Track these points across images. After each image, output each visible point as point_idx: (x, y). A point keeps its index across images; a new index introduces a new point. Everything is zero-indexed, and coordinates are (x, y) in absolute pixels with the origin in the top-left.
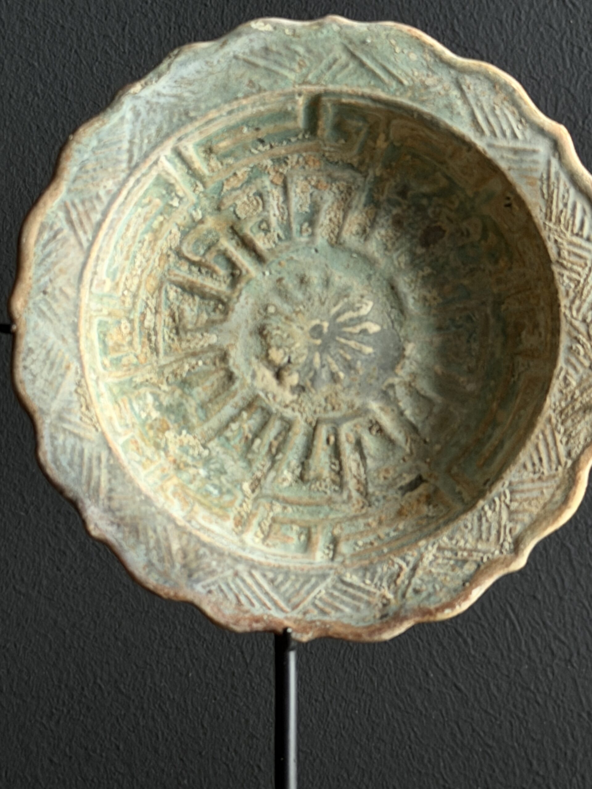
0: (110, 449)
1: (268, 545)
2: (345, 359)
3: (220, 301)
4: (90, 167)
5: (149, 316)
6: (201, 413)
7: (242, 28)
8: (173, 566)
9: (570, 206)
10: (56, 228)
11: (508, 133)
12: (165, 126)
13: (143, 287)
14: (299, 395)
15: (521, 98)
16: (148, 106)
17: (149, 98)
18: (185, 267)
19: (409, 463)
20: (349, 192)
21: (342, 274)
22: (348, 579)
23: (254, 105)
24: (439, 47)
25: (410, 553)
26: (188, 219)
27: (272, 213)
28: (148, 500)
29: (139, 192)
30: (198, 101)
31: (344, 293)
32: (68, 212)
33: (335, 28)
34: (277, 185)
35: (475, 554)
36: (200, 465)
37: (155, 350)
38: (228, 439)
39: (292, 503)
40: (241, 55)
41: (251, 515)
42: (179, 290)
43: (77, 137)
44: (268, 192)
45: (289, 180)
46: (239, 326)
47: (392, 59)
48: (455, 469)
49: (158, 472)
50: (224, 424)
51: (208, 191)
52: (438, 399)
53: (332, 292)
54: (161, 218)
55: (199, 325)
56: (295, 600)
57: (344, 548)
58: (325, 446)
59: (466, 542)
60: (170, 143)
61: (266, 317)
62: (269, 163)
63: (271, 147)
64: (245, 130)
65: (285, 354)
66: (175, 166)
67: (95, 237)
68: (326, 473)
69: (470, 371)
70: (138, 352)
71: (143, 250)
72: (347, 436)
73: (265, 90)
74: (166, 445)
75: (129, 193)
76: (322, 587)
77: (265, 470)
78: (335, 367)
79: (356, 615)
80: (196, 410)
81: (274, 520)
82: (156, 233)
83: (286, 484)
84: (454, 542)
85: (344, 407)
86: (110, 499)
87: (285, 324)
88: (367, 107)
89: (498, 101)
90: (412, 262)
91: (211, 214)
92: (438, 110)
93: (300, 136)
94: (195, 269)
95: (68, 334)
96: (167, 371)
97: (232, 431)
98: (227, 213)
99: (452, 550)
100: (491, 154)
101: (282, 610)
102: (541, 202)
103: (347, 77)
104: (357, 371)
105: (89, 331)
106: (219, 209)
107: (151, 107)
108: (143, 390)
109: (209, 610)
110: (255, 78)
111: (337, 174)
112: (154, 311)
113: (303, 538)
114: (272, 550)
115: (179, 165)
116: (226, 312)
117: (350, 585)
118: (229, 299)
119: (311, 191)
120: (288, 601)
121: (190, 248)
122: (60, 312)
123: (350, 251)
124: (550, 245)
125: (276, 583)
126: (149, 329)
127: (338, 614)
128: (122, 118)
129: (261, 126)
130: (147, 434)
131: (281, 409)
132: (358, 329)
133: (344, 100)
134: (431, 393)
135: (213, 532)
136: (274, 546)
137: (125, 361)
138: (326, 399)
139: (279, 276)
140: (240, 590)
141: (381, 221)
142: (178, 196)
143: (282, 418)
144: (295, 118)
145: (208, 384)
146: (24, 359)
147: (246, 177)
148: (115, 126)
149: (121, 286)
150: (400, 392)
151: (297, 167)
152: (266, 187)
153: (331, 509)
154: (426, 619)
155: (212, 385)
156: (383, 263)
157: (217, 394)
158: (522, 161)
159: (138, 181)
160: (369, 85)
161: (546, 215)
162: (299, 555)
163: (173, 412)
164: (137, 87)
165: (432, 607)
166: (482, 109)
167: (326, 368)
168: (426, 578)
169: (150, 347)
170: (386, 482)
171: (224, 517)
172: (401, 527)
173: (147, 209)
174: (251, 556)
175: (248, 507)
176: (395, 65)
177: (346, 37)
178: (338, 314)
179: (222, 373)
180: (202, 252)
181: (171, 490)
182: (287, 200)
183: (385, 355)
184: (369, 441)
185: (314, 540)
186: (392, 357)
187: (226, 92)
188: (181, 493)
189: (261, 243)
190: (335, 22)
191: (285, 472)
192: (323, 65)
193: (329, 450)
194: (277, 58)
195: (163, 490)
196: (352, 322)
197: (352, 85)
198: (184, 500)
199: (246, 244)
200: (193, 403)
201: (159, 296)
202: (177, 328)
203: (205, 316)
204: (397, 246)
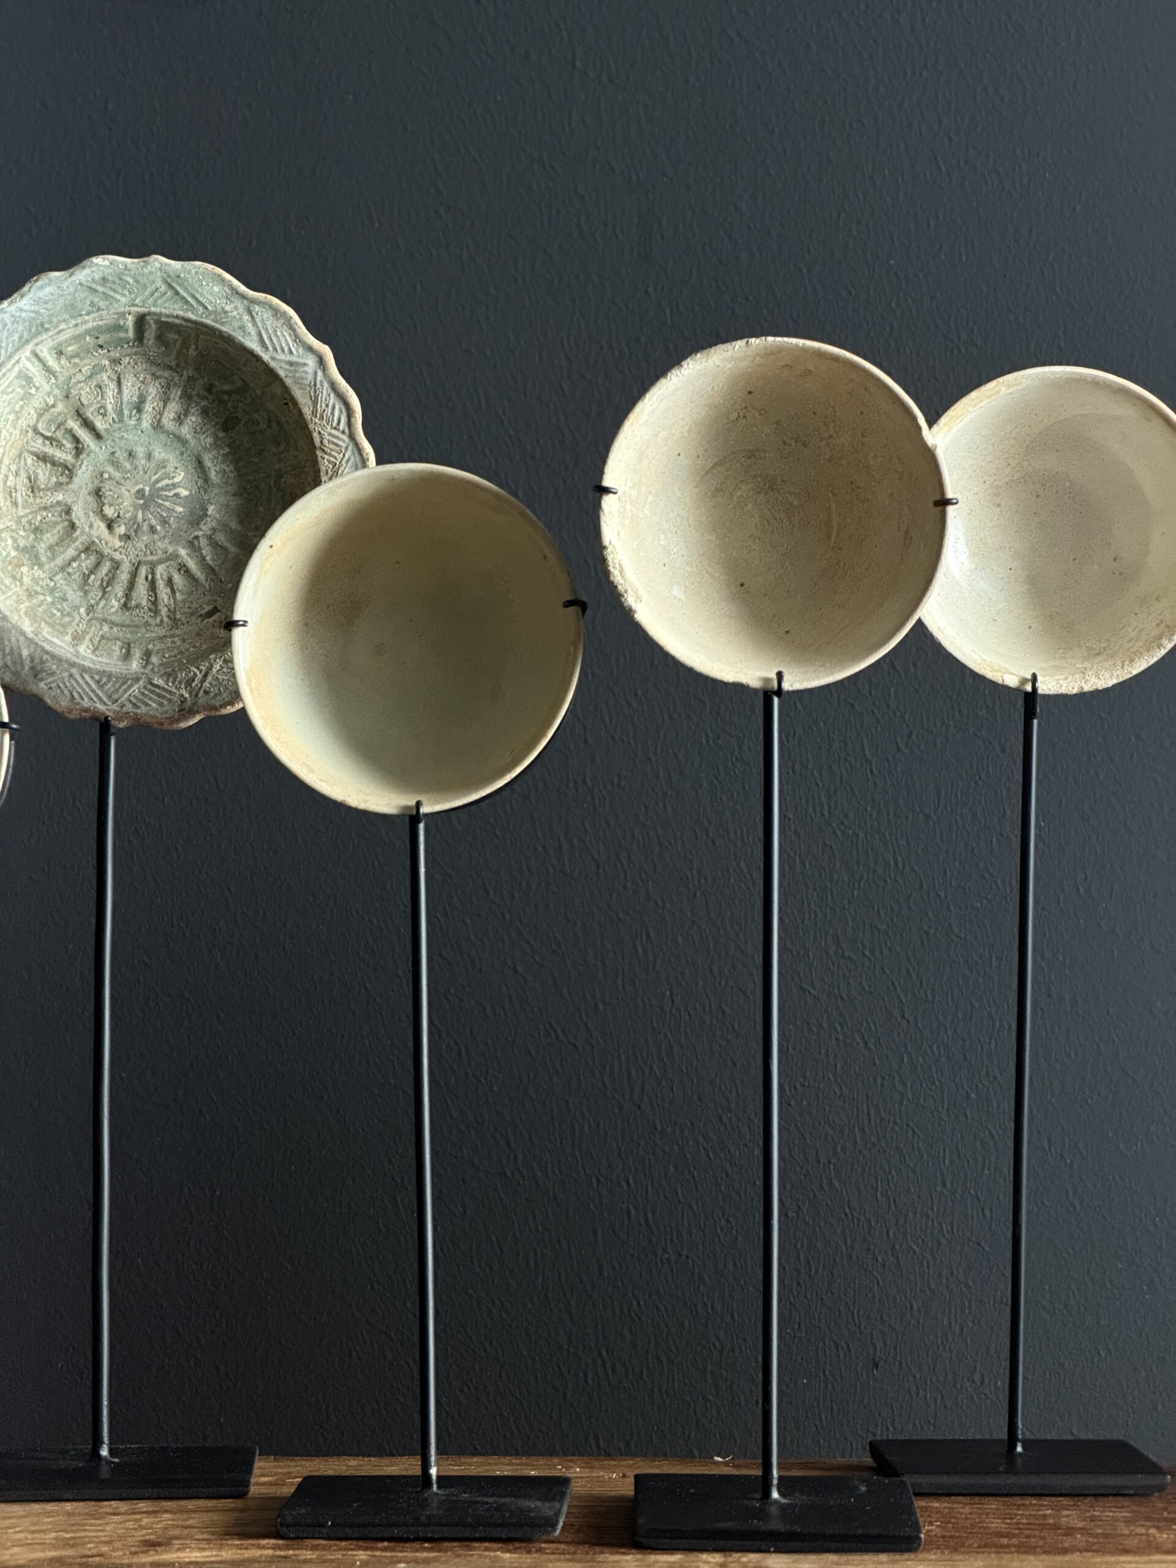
1: (96, 655)
2: (162, 516)
3: (67, 467)
5: (11, 478)
6: (49, 554)
7: (86, 263)
8: (23, 668)
9: (330, 406)
11: (286, 349)
12: (25, 334)
13: (6, 455)
14: (125, 542)
15: (296, 323)
16: (13, 319)
17: (14, 313)
18: (40, 440)
19: (208, 598)
20: (168, 386)
21: (161, 450)
22: (155, 682)
23: (94, 320)
24: (235, 282)
25: (203, 663)
26: (43, 404)
27: (108, 401)
29: (4, 383)
30: (51, 316)
33: (157, 265)
34: (113, 380)
36: (47, 593)
37: (15, 504)
38: (69, 574)
39: (117, 625)
40: (85, 283)
41: (85, 632)
42: (35, 458)
44: (106, 385)
45: (122, 376)
46: (80, 488)
47: (200, 290)
49: (14, 597)
50: (67, 562)
51: (59, 382)
52: (233, 549)
53: (153, 464)
54: (21, 403)
55: (49, 486)
56: (115, 696)
57: (154, 659)
58: (144, 582)
60: (29, 347)
61: (101, 482)
62: (107, 362)
63: (108, 351)
64: (88, 338)
65: (115, 510)
66: (33, 364)
68: (144, 603)
70: (2, 505)
71: (8, 427)
72: (161, 574)
73: (103, 310)
74: (22, 577)
76: (135, 687)
77: (98, 598)
78: (153, 522)
79: (161, 709)
80: (46, 552)
81: (102, 637)
82: (18, 414)
83: (113, 610)
85: (160, 552)
87: (116, 487)
88: (179, 324)
89: (279, 325)
90: (215, 442)
91: (61, 401)
92: (234, 330)
93: (131, 344)
94: (47, 442)
96: (24, 520)
97: (73, 568)
98: (74, 400)
100: (273, 364)
101: (104, 703)
102: (310, 403)
103: (166, 301)
104: (170, 526)
106: (67, 397)
107: (15, 321)
108: (4, 534)
109: (49, 701)
110: (96, 300)
111: (158, 374)
112: (15, 474)
113: (124, 651)
114: (100, 659)
115: (36, 363)
116: (71, 477)
117: (157, 686)
118: (74, 466)
119: (139, 385)
120: (110, 696)
121: (44, 427)
123: (168, 433)
124: (315, 435)
125: (101, 684)
126: (10, 487)
129: (100, 335)
130: (6, 566)
131: (112, 553)
132: (172, 493)
133: (163, 319)
135: (54, 644)
136: (101, 656)
138: (146, 546)
139: (112, 450)
140: (74, 688)
141: (193, 410)
142: (35, 386)
143: (112, 560)
144: (127, 331)
145: (55, 531)
147: (89, 373)
150: (203, 542)
151: (129, 367)
152: (104, 381)
153: (147, 630)
154: (213, 713)
155: (59, 532)
156: (193, 443)
157: (62, 540)
158: (295, 371)
159: (4, 375)
160: (181, 308)
161: (313, 412)
162: (118, 663)
163: (28, 552)
165: (218, 704)
166: (267, 330)
167: (147, 522)
168: (214, 683)
169: (12, 502)
170: (190, 611)
171: (64, 633)
172: (198, 644)
173: (11, 396)
174: (82, 662)
175: (83, 626)
176: (202, 295)
177: (165, 273)
178: (157, 481)
179: (66, 523)
180: (53, 429)
181: (23, 610)
182: (120, 391)
183: (192, 513)
184: (178, 579)
185: (132, 652)
186: (197, 516)
187: (73, 310)
188: (31, 614)
189: (100, 425)
190: (156, 260)
191: (113, 601)
192: (147, 293)
193: (147, 585)
194: (113, 286)
195: (18, 610)
196: (167, 488)
197: (168, 308)
198: (34, 619)
199: (88, 425)
200: (43, 546)
201: (20, 462)
202: (32, 488)
203: (54, 479)
204: (205, 429)
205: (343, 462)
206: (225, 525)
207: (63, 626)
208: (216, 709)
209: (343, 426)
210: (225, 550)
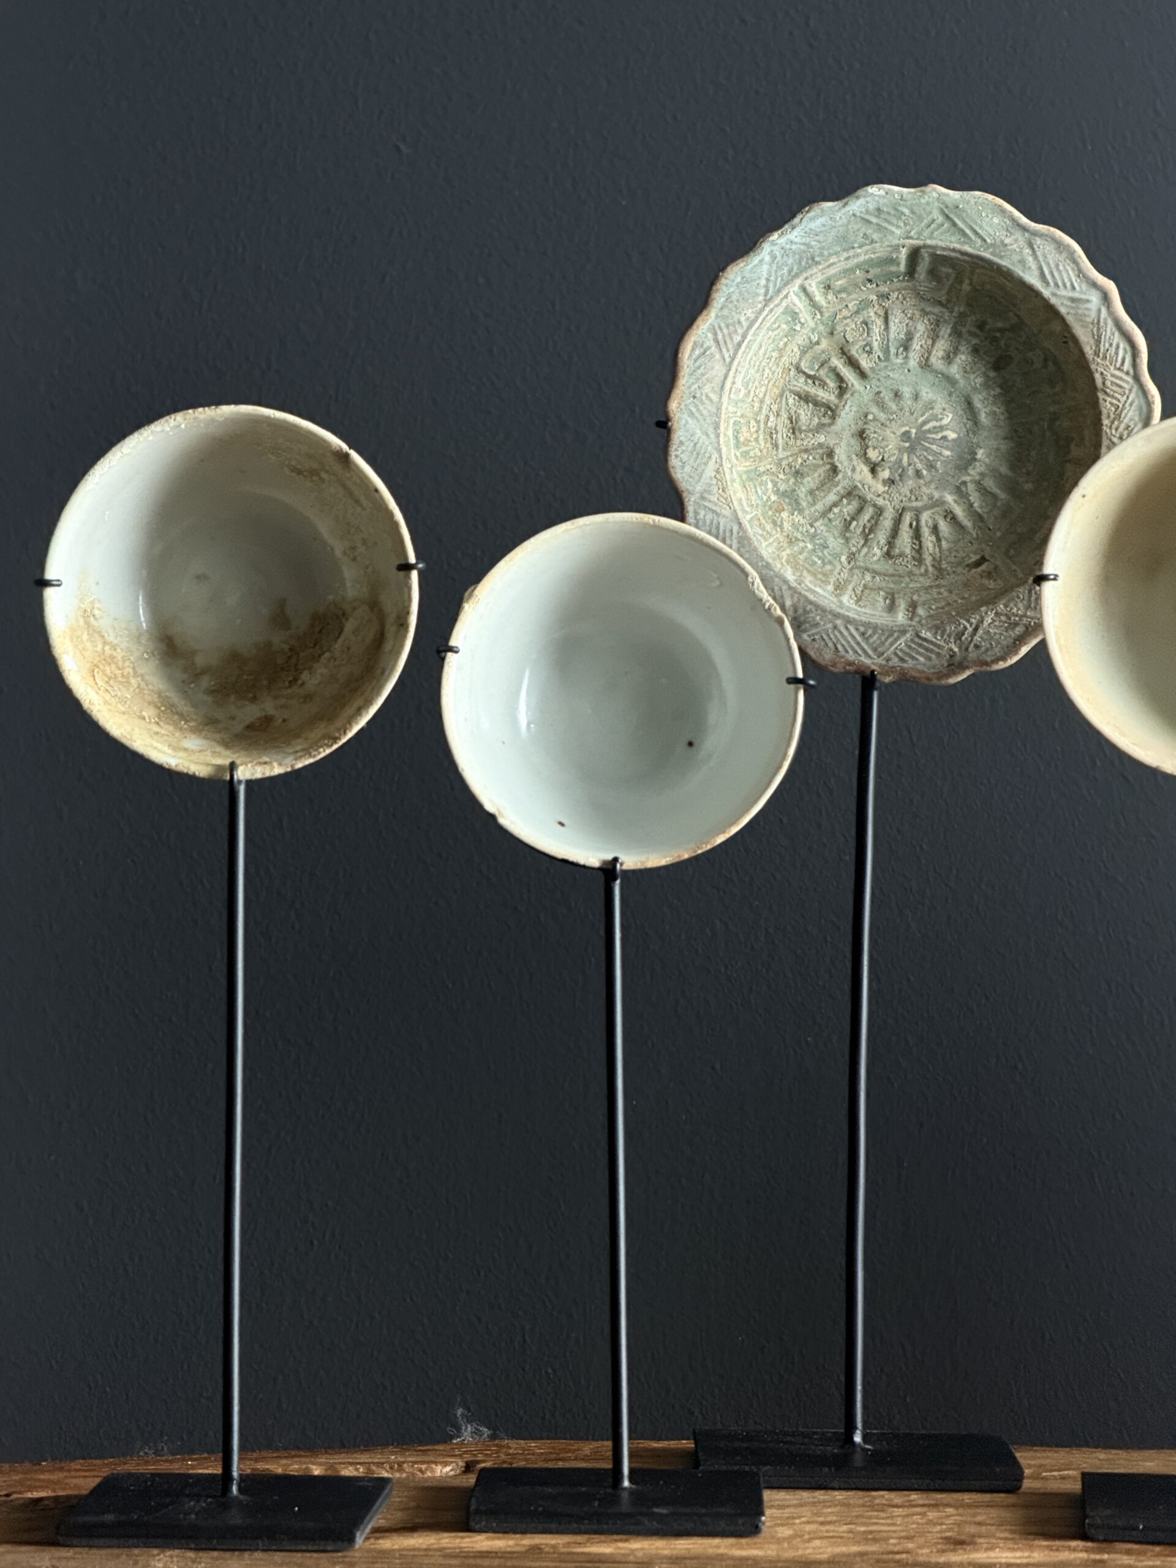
0: (740, 524)
1: (860, 606)
2: (928, 460)
3: (830, 408)
4: (734, 298)
6: (809, 498)
7: (860, 192)
9: (1114, 346)
10: (705, 346)
11: (1068, 284)
12: (795, 268)
13: (768, 394)
14: (889, 487)
15: (1080, 257)
16: (783, 252)
17: (784, 245)
18: (802, 379)
19: (975, 546)
20: (937, 323)
21: (929, 390)
22: (923, 635)
23: (866, 253)
24: (1017, 214)
25: (973, 616)
26: (807, 341)
27: (874, 338)
29: (771, 319)
30: (823, 248)
31: (930, 406)
32: (715, 334)
33: (935, 195)
34: (880, 316)
35: (1025, 619)
36: (807, 540)
37: (776, 446)
38: (830, 520)
39: (879, 574)
40: (858, 214)
41: (847, 582)
42: (797, 398)
43: (725, 274)
44: (872, 321)
45: (890, 312)
46: (843, 429)
47: (979, 221)
48: (1012, 552)
49: (775, 544)
50: (828, 507)
51: (824, 318)
52: (1002, 495)
53: (920, 404)
54: (785, 340)
55: (811, 427)
56: (881, 649)
57: (921, 611)
58: (908, 529)
59: (1018, 609)
60: (798, 282)
61: (865, 423)
62: (875, 298)
63: (877, 285)
64: (858, 272)
65: (880, 453)
66: (800, 299)
67: (735, 354)
68: (908, 551)
69: (1028, 473)
70: (762, 447)
71: (770, 365)
72: (926, 521)
73: (876, 242)
74: (782, 522)
75: (763, 320)
76: (902, 640)
77: (859, 547)
78: (919, 466)
79: (927, 663)
80: (806, 496)
81: (865, 587)
82: (781, 351)
83: (875, 558)
84: (1009, 609)
85: (925, 498)
87: (880, 429)
88: (957, 258)
89: (1062, 259)
90: (986, 382)
91: (825, 337)
92: (1013, 264)
93: (901, 278)
94: (810, 382)
95: (711, 430)
96: (784, 463)
97: (834, 514)
98: (838, 336)
99: (1006, 615)
100: (1053, 301)
101: (870, 657)
102: (1092, 341)
103: (942, 234)
104: (937, 470)
105: (726, 429)
106: (832, 333)
107: (785, 252)
108: (764, 478)
109: (812, 654)
110: (869, 232)
111: (928, 309)
112: (776, 414)
113: (888, 601)
114: (863, 610)
115: (803, 298)
116: (834, 418)
117: (925, 640)
118: (837, 406)
119: (907, 321)
120: (875, 650)
121: (807, 365)
122: (705, 412)
123: (936, 372)
124: (1097, 376)
125: (866, 636)
126: (770, 428)
127: (914, 662)
128: (762, 261)
129: (870, 269)
130: (767, 513)
131: (875, 498)
132: (940, 436)
133: (938, 252)
134: (996, 490)
135: (818, 593)
136: (865, 607)
137: (752, 454)
138: (911, 491)
139: (877, 390)
140: (838, 640)
141: (962, 349)
142: (800, 322)
143: (875, 505)
144: (898, 264)
145: (816, 475)
146: (676, 450)
147: (856, 308)
148: (756, 266)
149: (752, 393)
150: (971, 487)
151: (897, 302)
152: (871, 317)
153: (911, 580)
154: (984, 668)
155: (820, 476)
156: (962, 383)
157: (823, 484)
158: (1078, 308)
159: (771, 311)
160: (959, 242)
161: (1095, 352)
162: (885, 615)
163: (788, 497)
164: (774, 237)
165: (989, 659)
166: (1048, 264)
167: (912, 466)
168: (985, 637)
169: (772, 444)
170: (956, 560)
171: (828, 583)
172: (967, 596)
173: (776, 332)
174: (847, 613)
175: (845, 575)
176: (981, 227)
177: (943, 203)
178: (924, 423)
179: (828, 467)
180: (817, 368)
181: (785, 557)
182: (887, 328)
183: (960, 458)
184: (944, 527)
185: (897, 603)
186: (966, 460)
187: (845, 242)
188: (793, 561)
189: (865, 363)
190: (934, 190)
191: (875, 549)
192: (923, 224)
193: (911, 532)
194: (887, 217)
195: (779, 557)
196: (936, 430)
197: (945, 241)
198: (796, 568)
199: (853, 363)
200: (803, 490)
201: (781, 402)
202: (793, 429)
203: (816, 420)
204: (975, 368)
205: (1127, 405)
206: (994, 470)
207: (825, 575)
208: (987, 664)
209: (1127, 366)
210: (994, 496)
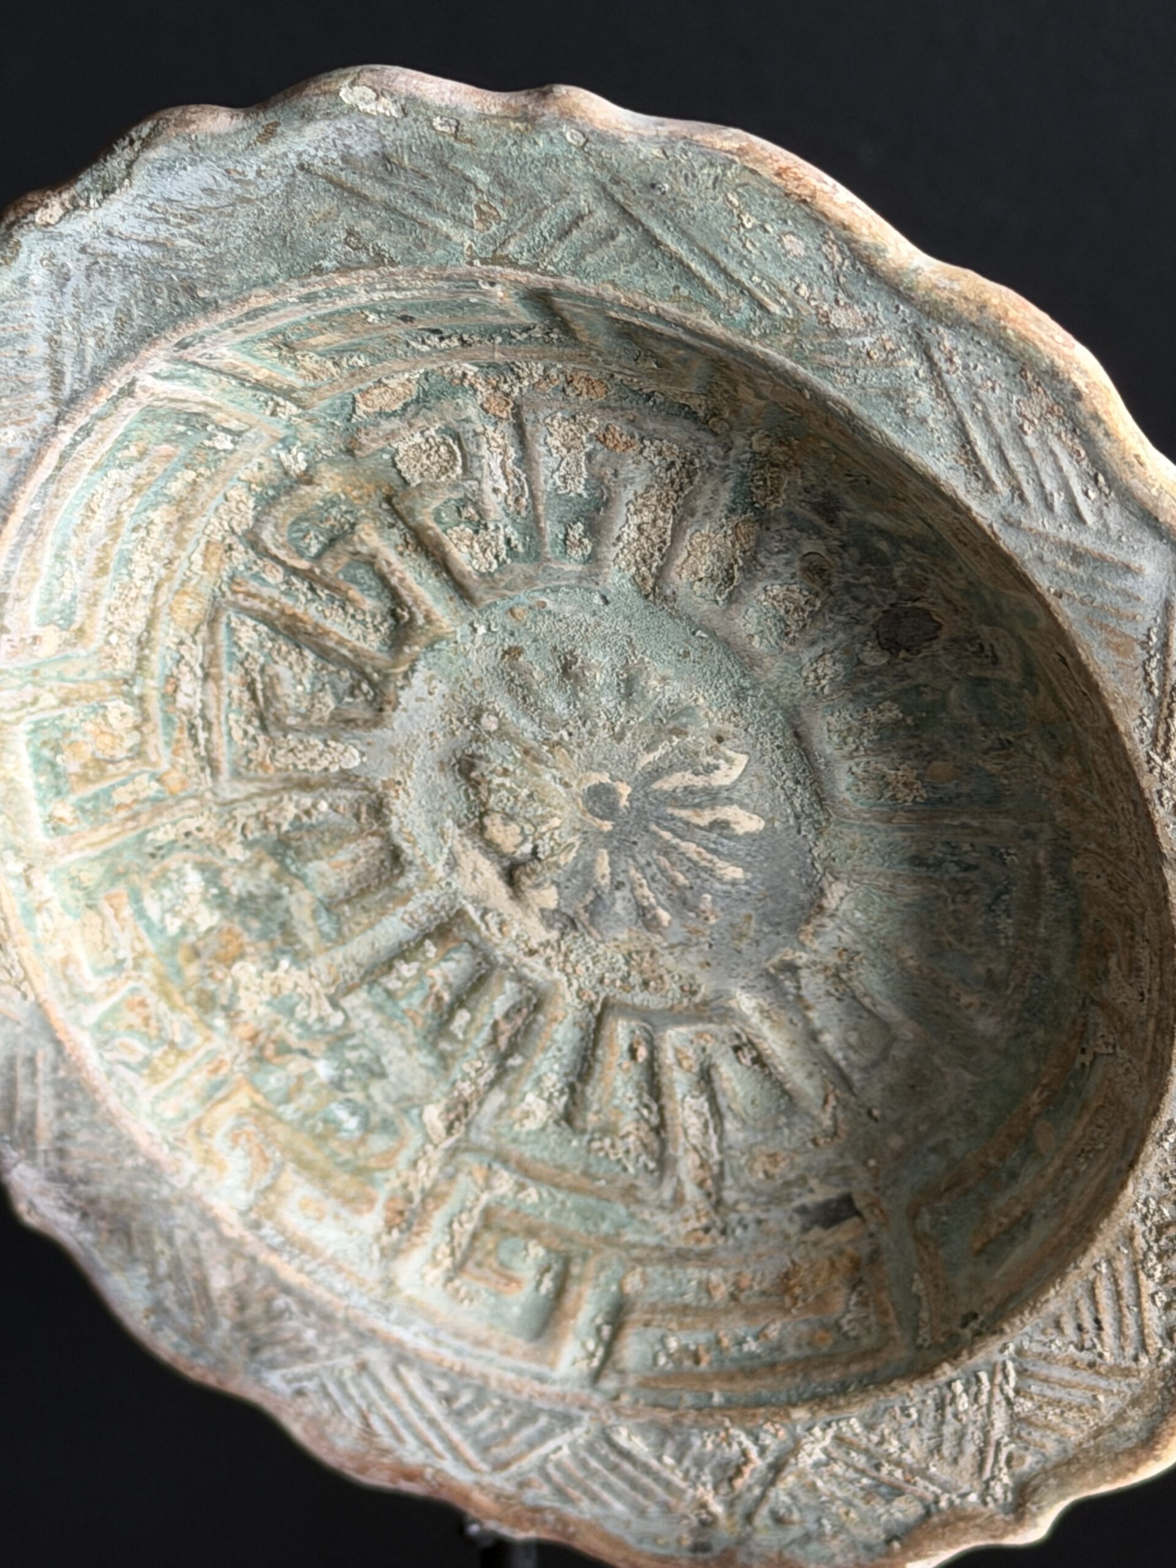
0: (58, 1044)
2: (673, 881)
5: (189, 684)
6: (326, 924)
8: (214, 1324)
14: (563, 935)
16: (86, 261)
18: (275, 576)
19: (829, 1153)
20: (687, 472)
21: (670, 672)
23: (369, 287)
27: (487, 486)
28: (152, 1169)
34: (497, 420)
35: (921, 1482)
37: (211, 764)
38: (390, 994)
39: (538, 1179)
40: (317, 165)
41: (433, 1196)
42: (263, 628)
44: (476, 434)
45: (527, 414)
46: (412, 743)
48: (925, 1221)
50: (384, 956)
51: (314, 412)
52: (908, 1030)
53: (641, 715)
54: (188, 475)
55: (314, 719)
56: (501, 1452)
58: (627, 1063)
59: (904, 1447)
61: (476, 739)
62: (468, 368)
63: (464, 343)
65: (524, 835)
68: (627, 1123)
70: (163, 767)
71: (151, 544)
72: (678, 1052)
75: (63, 457)
77: (482, 1081)
78: (647, 894)
79: (637, 1525)
80: (315, 915)
81: (488, 1214)
82: (181, 506)
83: (531, 1125)
84: (875, 1438)
85: (672, 987)
86: (62, 1153)
87: (522, 763)
90: (852, 680)
91: (331, 462)
93: (537, 334)
94: (299, 584)
96: (241, 812)
97: (401, 978)
98: (372, 463)
99: (868, 1454)
104: (702, 916)
106: (350, 454)
107: (94, 262)
108: (173, 861)
109: (297, 1430)
111: (651, 424)
112: (199, 672)
113: (547, 1284)
116: (380, 702)
118: (386, 677)
119: (590, 447)
120: (484, 1449)
121: (282, 535)
123: (692, 621)
125: (457, 1405)
126: (189, 712)
127: (597, 1510)
128: (23, 281)
129: (412, 314)
130: (179, 972)
131: (520, 958)
132: (706, 818)
134: (891, 1011)
138: (627, 960)
139: (509, 642)
141: (771, 562)
142: (226, 431)
143: (520, 979)
145: (343, 858)
147: (414, 390)
150: (812, 985)
151: (547, 388)
152: (468, 420)
155: (354, 861)
156: (774, 669)
157: (364, 888)
163: (257, 914)
164: (52, 210)
166: (986, 420)
167: (625, 892)
169: (197, 755)
170: (768, 1187)
171: (358, 1202)
172: (773, 1332)
175: (429, 1172)
176: (742, 260)
177: (602, 166)
179: (375, 842)
180: (314, 550)
182: (525, 459)
183: (775, 893)
184: (732, 1078)
186: (792, 904)
191: (531, 1098)
193: (636, 1073)
196: (690, 797)
199: (425, 549)
200: (306, 896)
201: (212, 638)
203: (330, 701)
204: (813, 632)
210: (885, 1026)
